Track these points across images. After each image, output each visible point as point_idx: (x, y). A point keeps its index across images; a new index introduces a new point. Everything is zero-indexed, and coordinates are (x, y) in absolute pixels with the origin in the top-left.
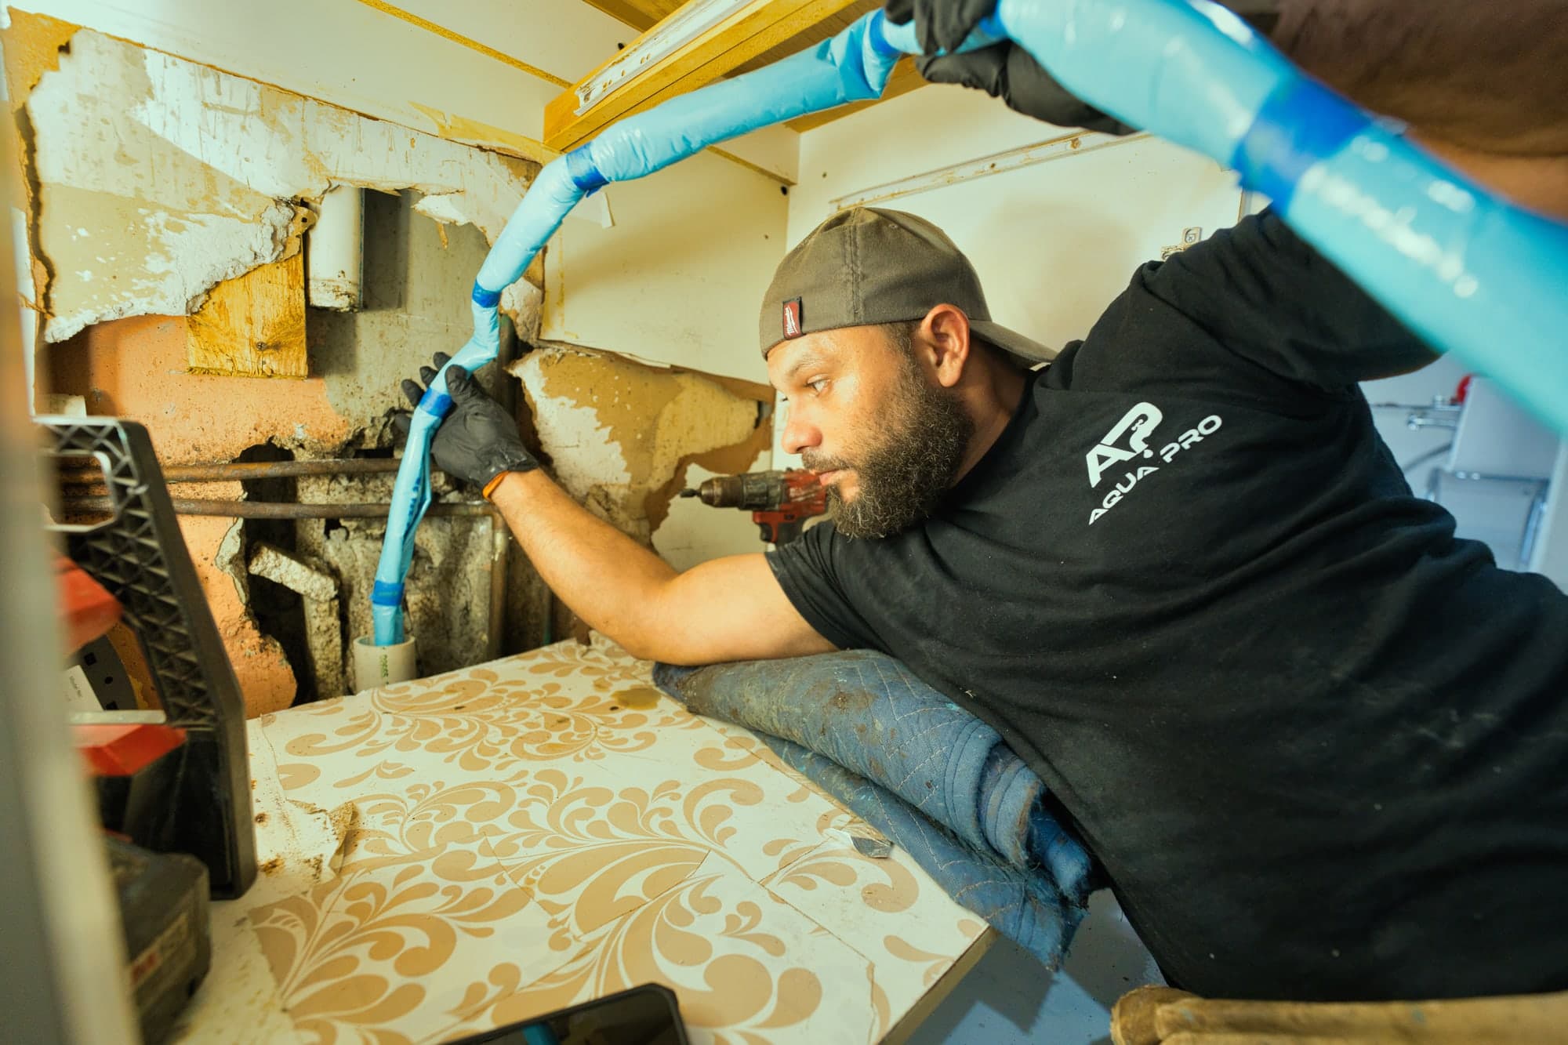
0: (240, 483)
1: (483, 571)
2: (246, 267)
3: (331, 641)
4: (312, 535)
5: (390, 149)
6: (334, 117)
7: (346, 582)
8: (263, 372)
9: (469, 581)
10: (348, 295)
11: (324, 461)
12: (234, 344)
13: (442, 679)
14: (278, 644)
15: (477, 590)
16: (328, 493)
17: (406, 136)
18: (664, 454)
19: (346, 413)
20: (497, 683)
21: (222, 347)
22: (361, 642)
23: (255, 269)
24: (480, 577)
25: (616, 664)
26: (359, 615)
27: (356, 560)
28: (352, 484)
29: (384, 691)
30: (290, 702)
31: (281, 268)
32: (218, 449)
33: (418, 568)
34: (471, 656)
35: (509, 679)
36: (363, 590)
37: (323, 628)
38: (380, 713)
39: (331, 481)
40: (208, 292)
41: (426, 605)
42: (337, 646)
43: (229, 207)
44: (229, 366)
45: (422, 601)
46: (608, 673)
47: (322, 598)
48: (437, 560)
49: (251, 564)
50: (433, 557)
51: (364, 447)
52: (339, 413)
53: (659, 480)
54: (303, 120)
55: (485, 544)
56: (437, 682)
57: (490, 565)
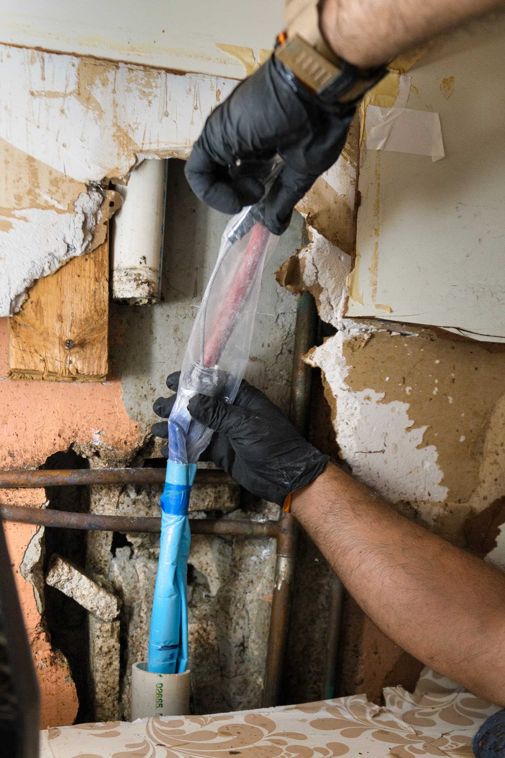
0: (44, 489)
1: (263, 602)
2: (60, 262)
3: (111, 664)
4: (100, 552)
5: (196, 108)
6: (143, 82)
7: (127, 604)
8: (69, 372)
9: (247, 612)
10: (148, 282)
11: (116, 469)
12: (47, 344)
13: (216, 719)
14: (65, 660)
15: (256, 623)
16: (117, 507)
17: (212, 88)
18: (496, 462)
19: (139, 417)
20: (275, 732)
21: (37, 348)
22: (138, 666)
23: (67, 263)
24: (260, 608)
25: (417, 733)
26: (137, 641)
27: (138, 581)
28: (140, 497)
29: (158, 722)
30: (73, 721)
31: (89, 259)
32: (28, 456)
33: (195, 595)
34: (244, 700)
35: (288, 730)
36: (142, 614)
37: (105, 649)
38: (154, 744)
39: (120, 494)
40: (28, 290)
41: (201, 636)
42: (116, 670)
43: (48, 198)
44: (41, 367)
45: (197, 631)
46: (406, 742)
47: (106, 617)
48: (214, 588)
49: (48, 575)
50: (210, 584)
51: (153, 456)
52: (132, 418)
53: (485, 498)
54: (114, 91)
55: (267, 570)
56: (211, 721)
57: (271, 595)
